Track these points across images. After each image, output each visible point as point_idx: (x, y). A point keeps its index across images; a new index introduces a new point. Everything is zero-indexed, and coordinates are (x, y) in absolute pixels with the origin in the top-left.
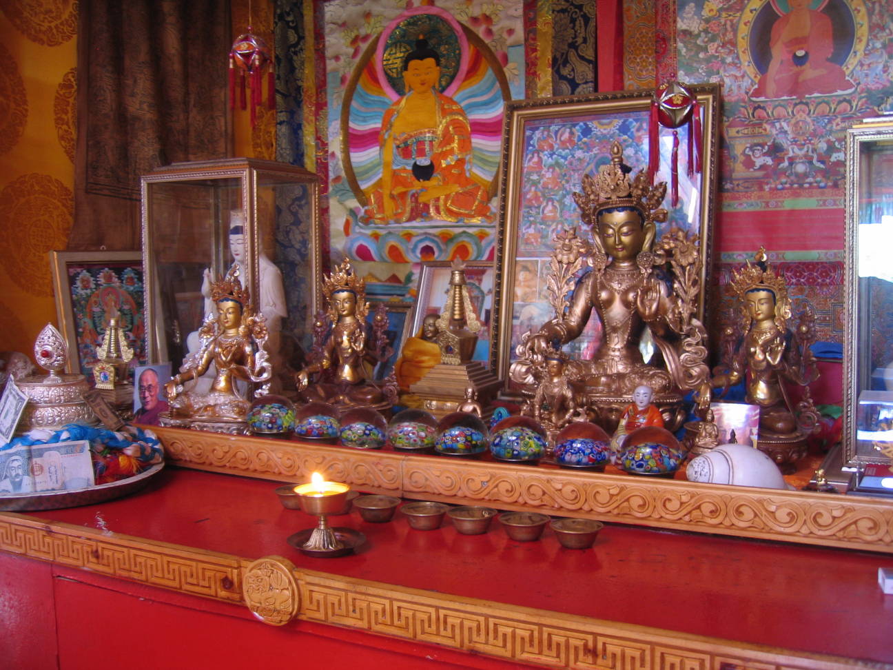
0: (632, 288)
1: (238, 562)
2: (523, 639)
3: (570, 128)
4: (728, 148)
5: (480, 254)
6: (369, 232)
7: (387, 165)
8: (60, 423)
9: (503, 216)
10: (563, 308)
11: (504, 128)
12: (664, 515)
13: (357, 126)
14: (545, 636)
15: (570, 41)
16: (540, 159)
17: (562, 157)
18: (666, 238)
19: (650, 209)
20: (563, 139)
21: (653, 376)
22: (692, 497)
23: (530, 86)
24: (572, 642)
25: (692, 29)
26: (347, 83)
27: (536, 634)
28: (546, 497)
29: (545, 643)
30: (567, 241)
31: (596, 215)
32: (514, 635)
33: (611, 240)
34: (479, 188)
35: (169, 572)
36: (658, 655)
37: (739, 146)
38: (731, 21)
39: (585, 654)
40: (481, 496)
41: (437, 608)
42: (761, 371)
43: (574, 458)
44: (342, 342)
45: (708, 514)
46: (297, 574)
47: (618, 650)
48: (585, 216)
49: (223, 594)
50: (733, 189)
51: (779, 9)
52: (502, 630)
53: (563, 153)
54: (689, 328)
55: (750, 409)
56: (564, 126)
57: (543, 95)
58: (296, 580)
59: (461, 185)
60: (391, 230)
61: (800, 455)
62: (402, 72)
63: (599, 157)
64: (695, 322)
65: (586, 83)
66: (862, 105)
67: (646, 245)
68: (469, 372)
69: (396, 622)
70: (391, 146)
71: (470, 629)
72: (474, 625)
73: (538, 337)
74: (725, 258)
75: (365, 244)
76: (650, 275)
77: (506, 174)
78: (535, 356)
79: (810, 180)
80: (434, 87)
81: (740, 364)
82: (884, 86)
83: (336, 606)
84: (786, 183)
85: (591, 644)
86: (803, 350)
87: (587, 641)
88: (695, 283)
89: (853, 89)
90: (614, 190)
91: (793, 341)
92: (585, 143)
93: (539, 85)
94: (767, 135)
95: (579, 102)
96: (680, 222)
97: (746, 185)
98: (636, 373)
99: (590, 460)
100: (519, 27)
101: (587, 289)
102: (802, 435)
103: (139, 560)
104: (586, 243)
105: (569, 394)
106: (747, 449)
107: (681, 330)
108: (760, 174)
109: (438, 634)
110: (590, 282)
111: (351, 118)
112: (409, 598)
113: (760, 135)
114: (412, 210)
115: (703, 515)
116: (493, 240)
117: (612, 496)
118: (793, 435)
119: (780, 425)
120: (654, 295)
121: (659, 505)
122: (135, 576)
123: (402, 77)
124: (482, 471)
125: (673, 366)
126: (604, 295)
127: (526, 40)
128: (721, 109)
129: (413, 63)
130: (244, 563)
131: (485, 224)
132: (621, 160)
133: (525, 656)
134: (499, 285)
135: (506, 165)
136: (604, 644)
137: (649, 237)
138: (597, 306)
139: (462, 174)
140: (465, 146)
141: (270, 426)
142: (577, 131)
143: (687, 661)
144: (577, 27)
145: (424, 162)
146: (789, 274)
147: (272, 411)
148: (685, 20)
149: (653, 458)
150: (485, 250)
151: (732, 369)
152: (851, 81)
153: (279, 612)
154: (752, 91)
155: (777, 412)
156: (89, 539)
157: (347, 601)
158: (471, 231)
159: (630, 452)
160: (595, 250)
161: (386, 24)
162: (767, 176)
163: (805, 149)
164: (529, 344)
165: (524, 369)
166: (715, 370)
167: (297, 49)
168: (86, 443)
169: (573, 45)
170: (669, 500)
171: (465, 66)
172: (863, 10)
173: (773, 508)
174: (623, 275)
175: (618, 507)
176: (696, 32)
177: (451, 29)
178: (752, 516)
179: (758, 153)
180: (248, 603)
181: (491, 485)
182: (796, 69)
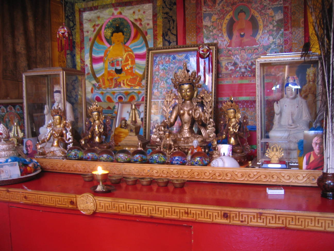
0: (191, 109)
1: (76, 196)
2: (166, 211)
3: (169, 57)
4: (220, 64)
5: (138, 99)
6: (100, 92)
7: (106, 69)
8: (7, 156)
9: (147, 86)
10: (168, 116)
11: (147, 57)
12: (204, 177)
13: (95, 55)
14: (173, 210)
15: (168, 28)
16: (159, 67)
17: (166, 67)
18: (201, 93)
19: (196, 84)
20: (166, 60)
21: (198, 137)
22: (213, 171)
23: (155, 43)
24: (181, 211)
25: (208, 25)
26: (92, 40)
27: (170, 209)
28: (168, 174)
29: (173, 212)
30: (169, 94)
31: (178, 86)
32: (164, 210)
33: (184, 94)
34: (138, 77)
35: (52, 201)
36: (206, 212)
37: (224, 63)
38: (220, 23)
39: (185, 214)
40: (148, 175)
41: (140, 204)
42: (232, 134)
43: (176, 162)
44: (95, 129)
45: (218, 176)
46: (95, 198)
47: (194, 212)
48: (175, 86)
49: (70, 206)
50: (222, 77)
51: (235, 19)
52: (160, 209)
53: (167, 65)
54: (209, 122)
55: (229, 146)
56: (166, 56)
57: (159, 46)
58: (95, 200)
59: (132, 76)
60: (108, 91)
61: (244, 160)
62: (111, 37)
63: (178, 66)
64: (211, 120)
65: (174, 42)
66: (262, 50)
67: (195, 95)
68: (138, 138)
69: (127, 210)
70: (107, 63)
71: (151, 210)
72: (152, 208)
73: (161, 126)
74: (220, 99)
75: (98, 96)
76: (196, 105)
77: (148, 72)
78: (160, 132)
79: (246, 74)
80: (122, 42)
81: (225, 132)
82: (268, 45)
83: (108, 207)
84: (239, 75)
85: (186, 211)
86: (244, 127)
87: (185, 210)
88: (211, 107)
89: (259, 45)
90: (184, 78)
91: (241, 125)
92: (174, 62)
93: (158, 42)
94: (232, 60)
95: (172, 48)
96: (205, 88)
97: (226, 75)
98: (193, 137)
99: (181, 163)
100: (151, 23)
101: (176, 110)
102: (245, 154)
103: (41, 198)
104: (175, 95)
105: (172, 143)
106: (228, 157)
107: (207, 122)
108: (230, 72)
109: (141, 212)
110: (177, 108)
111: (93, 53)
112: (131, 202)
113: (230, 59)
114: (115, 84)
115: (216, 177)
116: (143, 94)
117: (189, 172)
118: (242, 154)
119: (238, 151)
120: (198, 111)
121: (203, 174)
122: (40, 203)
123: (111, 39)
124: (148, 167)
125: (205, 134)
126: (182, 112)
127: (154, 27)
128: (218, 51)
129: (115, 34)
130: (77, 196)
131: (140, 89)
132: (186, 68)
133: (167, 216)
134: (146, 109)
135: (148, 69)
136: (190, 210)
137: (196, 93)
138: (179, 115)
139: (132, 72)
140: (133, 62)
141: (75, 156)
142: (171, 58)
143: (214, 213)
144: (171, 23)
145: (119, 68)
146: (240, 104)
147: (75, 152)
148: (206, 22)
149: (201, 161)
150: (140, 98)
151: (223, 134)
152: (258, 42)
153: (89, 210)
154: (227, 45)
155: (237, 147)
156: (23, 193)
157: (112, 205)
158: (135, 91)
159: (193, 160)
160: (178, 97)
161: (105, 20)
162: (233, 73)
163: (244, 64)
164: (158, 128)
165: (156, 137)
166: (218, 135)
167: (73, 28)
168: (17, 163)
169: (169, 29)
170: (206, 172)
171: (132, 35)
172: (261, 20)
173: (237, 173)
174: (188, 105)
175: (190, 176)
176: (209, 26)
177: (128, 23)
178: (231, 176)
179: (229, 65)
180: (79, 208)
181: (151, 171)
182: (241, 38)
